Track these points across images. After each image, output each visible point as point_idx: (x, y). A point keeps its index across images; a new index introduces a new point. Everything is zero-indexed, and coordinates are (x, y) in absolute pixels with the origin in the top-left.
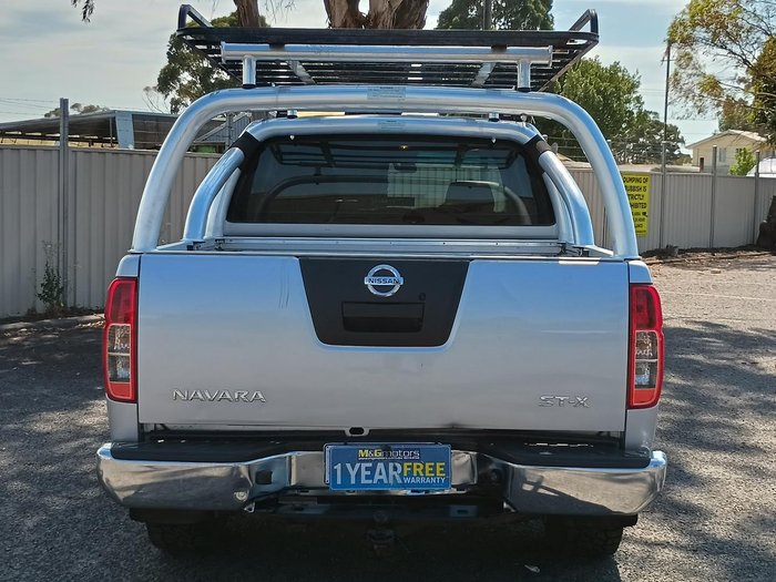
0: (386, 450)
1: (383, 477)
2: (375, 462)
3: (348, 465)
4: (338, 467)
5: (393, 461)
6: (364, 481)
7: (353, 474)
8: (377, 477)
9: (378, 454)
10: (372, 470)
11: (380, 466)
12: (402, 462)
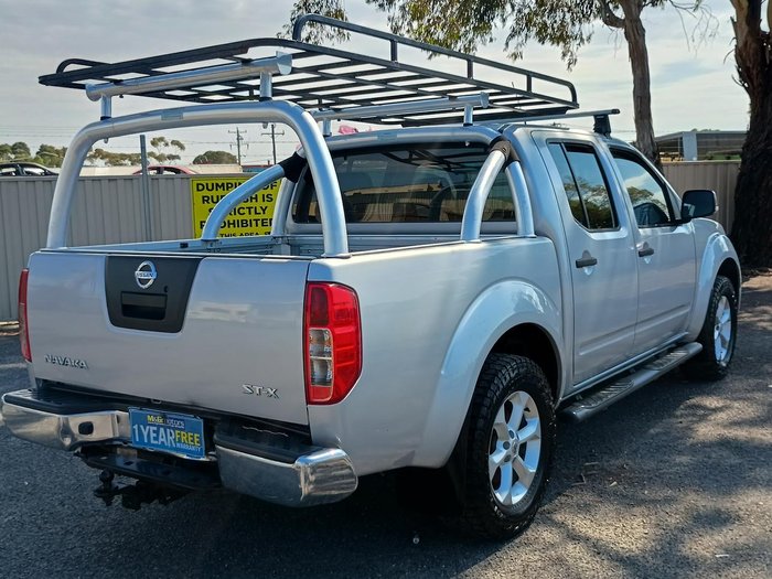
0: (164, 417)
1: (164, 440)
2: (159, 427)
3: (142, 427)
4: (136, 427)
5: (169, 428)
6: (152, 442)
7: (145, 434)
8: (161, 440)
9: (160, 421)
10: (157, 432)
11: (162, 430)
12: (174, 429)
